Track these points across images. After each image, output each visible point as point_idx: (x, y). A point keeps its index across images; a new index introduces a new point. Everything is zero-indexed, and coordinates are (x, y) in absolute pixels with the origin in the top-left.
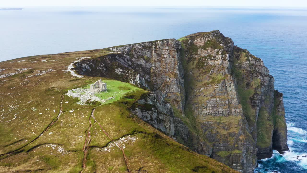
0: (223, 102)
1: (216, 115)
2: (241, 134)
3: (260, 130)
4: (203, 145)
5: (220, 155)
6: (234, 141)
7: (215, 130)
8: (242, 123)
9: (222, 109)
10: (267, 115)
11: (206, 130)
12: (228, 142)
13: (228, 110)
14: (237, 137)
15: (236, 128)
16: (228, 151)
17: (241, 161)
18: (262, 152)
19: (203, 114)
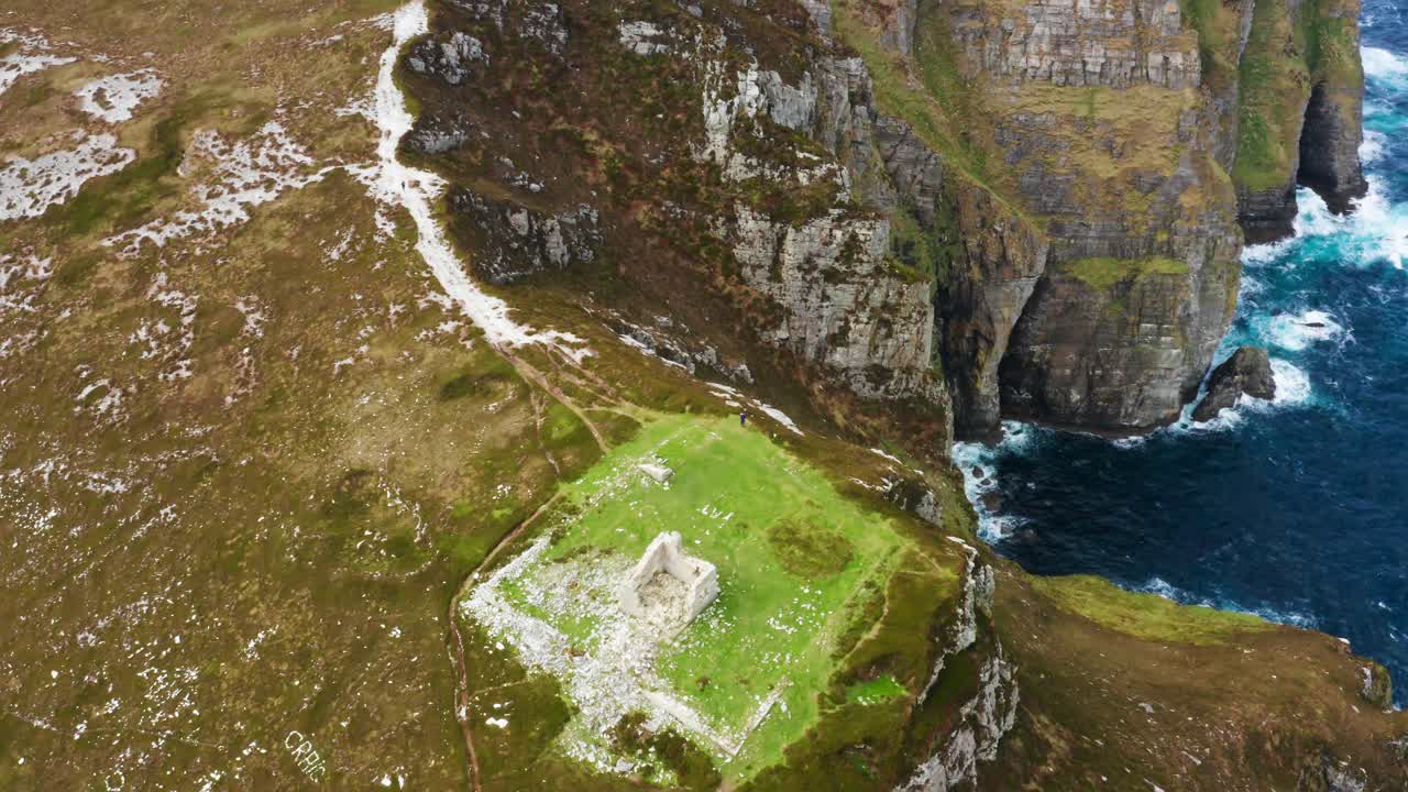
0: (1109, 16)
1: (1071, 78)
2: (1190, 184)
3: (1250, 105)
4: (1006, 234)
5: (1081, 278)
6: (1150, 212)
7: (1064, 159)
8: (1196, 129)
9: (1102, 51)
10: (1284, 26)
11: (1020, 154)
12: (1123, 218)
13: (1129, 59)
14: (1167, 195)
15: (1166, 153)
16: (1123, 257)
17: (1179, 310)
18: (1252, 210)
19: (1005, 69)
